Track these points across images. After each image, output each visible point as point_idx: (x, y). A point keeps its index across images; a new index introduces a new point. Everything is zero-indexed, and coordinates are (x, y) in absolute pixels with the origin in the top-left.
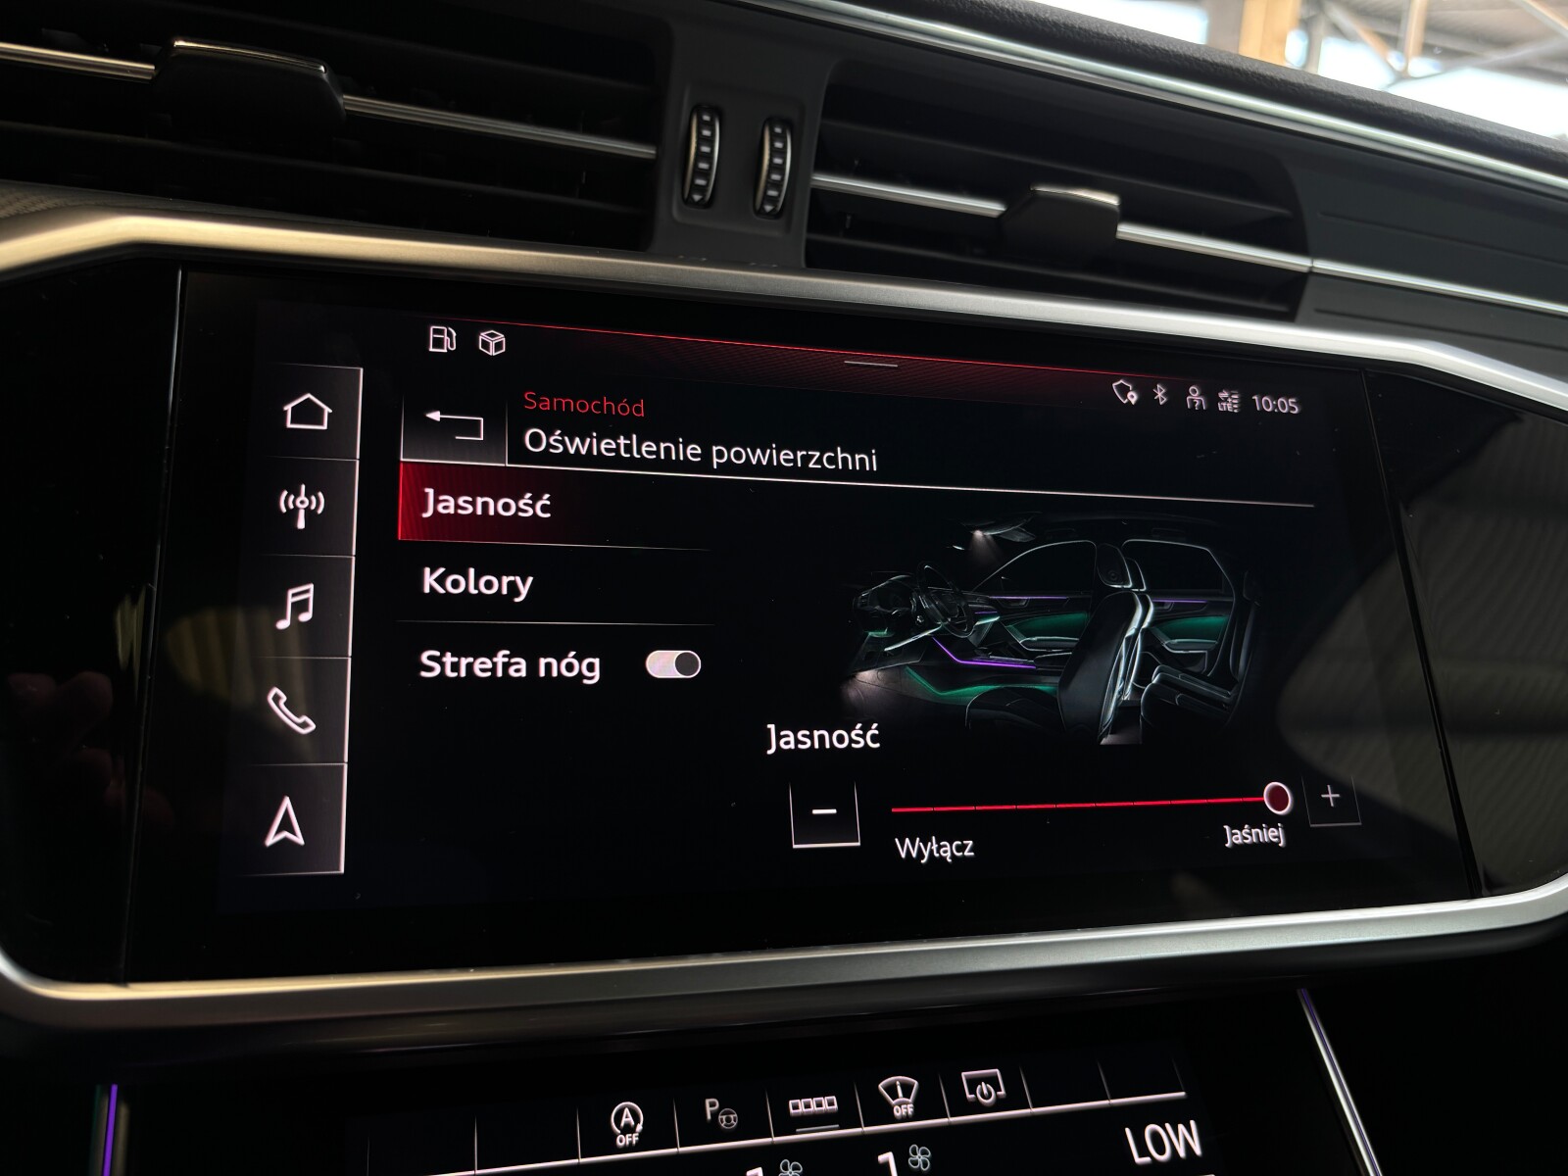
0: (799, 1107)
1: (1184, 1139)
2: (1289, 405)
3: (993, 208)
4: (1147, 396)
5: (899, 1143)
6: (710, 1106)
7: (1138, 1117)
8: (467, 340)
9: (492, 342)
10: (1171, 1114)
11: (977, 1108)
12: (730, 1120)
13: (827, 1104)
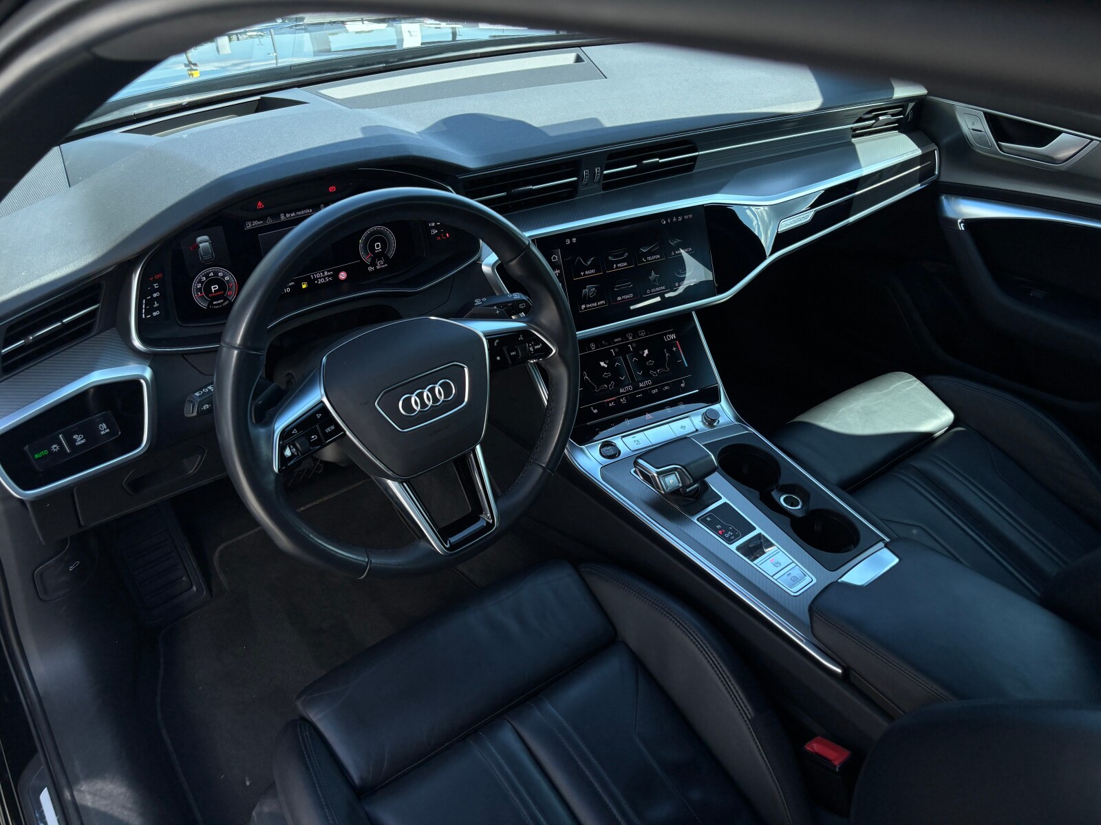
0: (616, 340)
1: (673, 336)
2: (691, 216)
3: (635, 166)
4: (667, 221)
5: (631, 343)
6: (603, 342)
7: (665, 334)
8: (571, 241)
9: (574, 240)
10: (671, 333)
11: (641, 337)
12: (606, 344)
13: (620, 339)
